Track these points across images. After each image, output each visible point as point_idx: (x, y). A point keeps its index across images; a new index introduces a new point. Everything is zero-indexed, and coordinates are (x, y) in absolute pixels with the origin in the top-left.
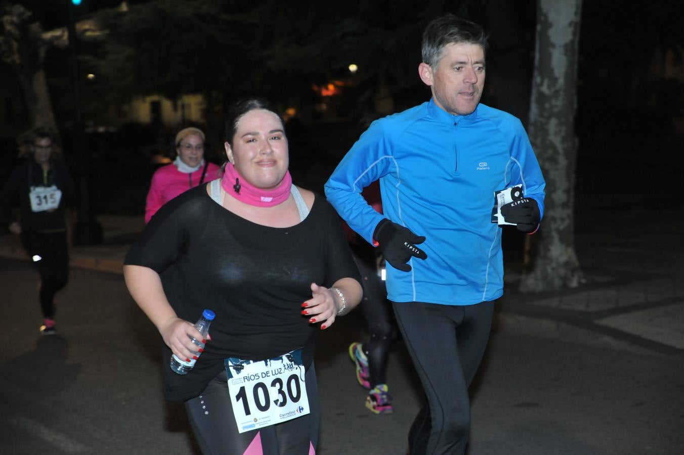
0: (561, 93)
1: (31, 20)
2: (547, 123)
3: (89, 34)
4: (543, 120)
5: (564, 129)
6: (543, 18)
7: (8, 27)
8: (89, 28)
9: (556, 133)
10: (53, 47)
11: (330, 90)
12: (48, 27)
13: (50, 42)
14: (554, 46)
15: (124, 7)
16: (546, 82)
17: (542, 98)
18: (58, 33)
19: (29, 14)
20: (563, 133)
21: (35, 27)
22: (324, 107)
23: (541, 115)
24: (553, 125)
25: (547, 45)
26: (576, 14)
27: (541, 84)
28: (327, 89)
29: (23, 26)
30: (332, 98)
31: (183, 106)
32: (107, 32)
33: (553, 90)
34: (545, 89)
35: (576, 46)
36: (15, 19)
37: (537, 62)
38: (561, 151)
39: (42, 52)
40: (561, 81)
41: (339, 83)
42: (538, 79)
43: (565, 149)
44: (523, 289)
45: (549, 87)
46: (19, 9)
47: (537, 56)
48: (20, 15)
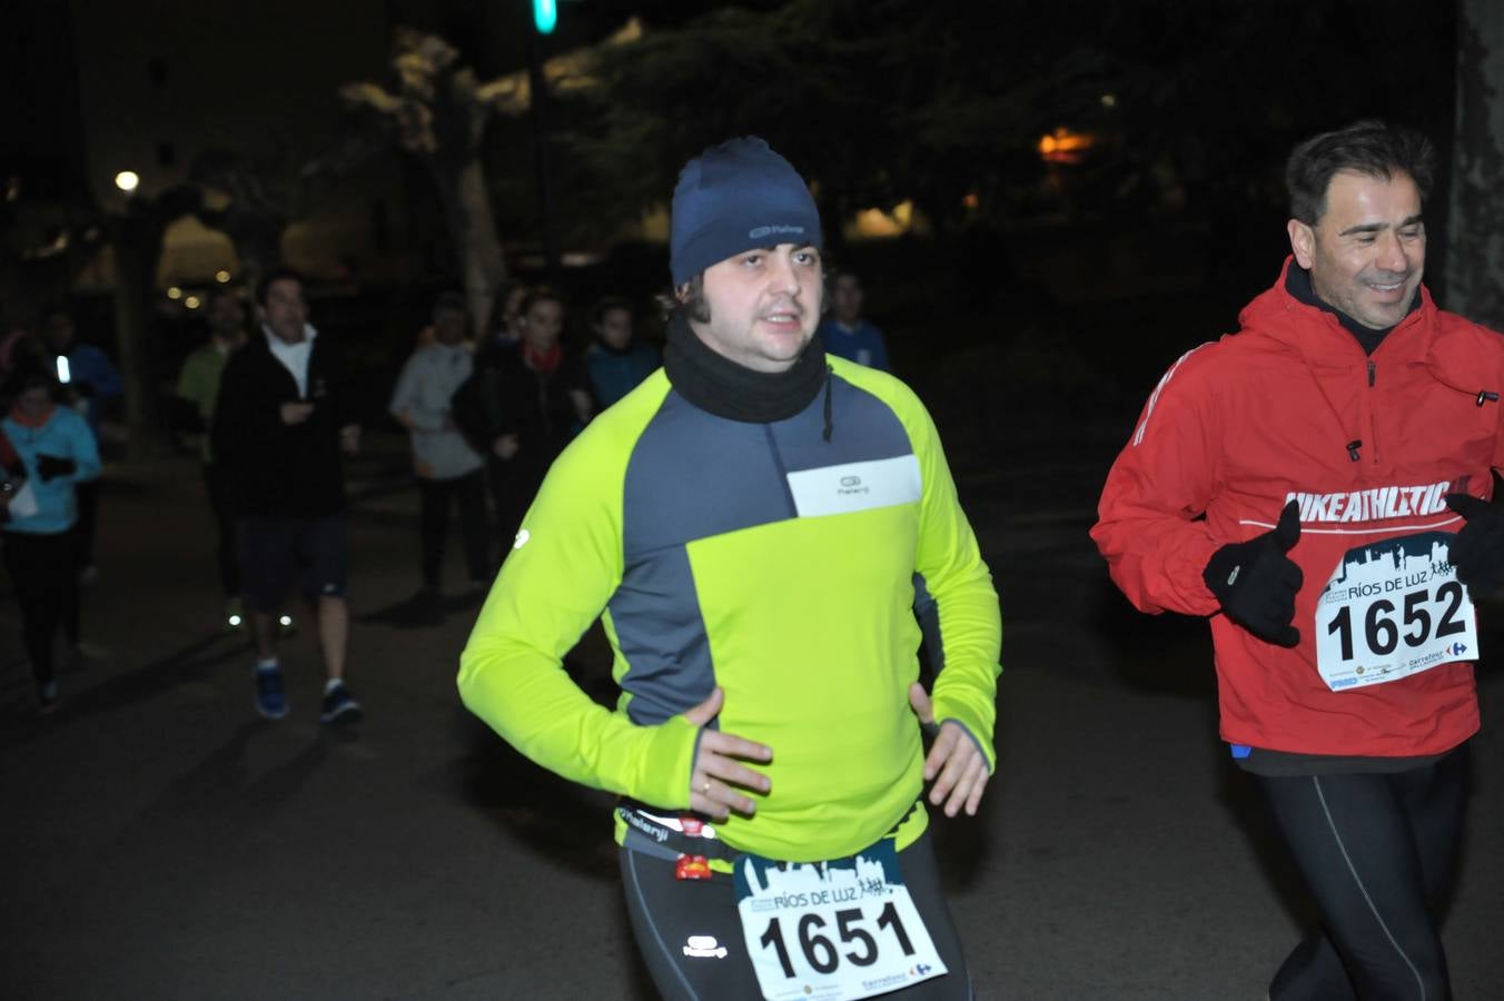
1: (458, 65)
2: (1483, 245)
3: (567, 84)
4: (1475, 240)
6: (1468, 39)
7: (410, 79)
8: (568, 73)
10: (496, 115)
12: (487, 76)
13: (492, 107)
14: (1492, 93)
15: (632, 32)
16: (1478, 162)
17: (1471, 195)
18: (505, 86)
19: (452, 53)
21: (464, 78)
23: (1471, 230)
24: (1494, 248)
25: (1480, 90)
27: (1470, 167)
29: (441, 79)
33: (1493, 180)
34: (1476, 178)
36: (428, 66)
37: (1459, 125)
39: (477, 127)
42: (1463, 160)
45: (1485, 174)
46: (434, 44)
47: (1460, 113)
48: (437, 57)
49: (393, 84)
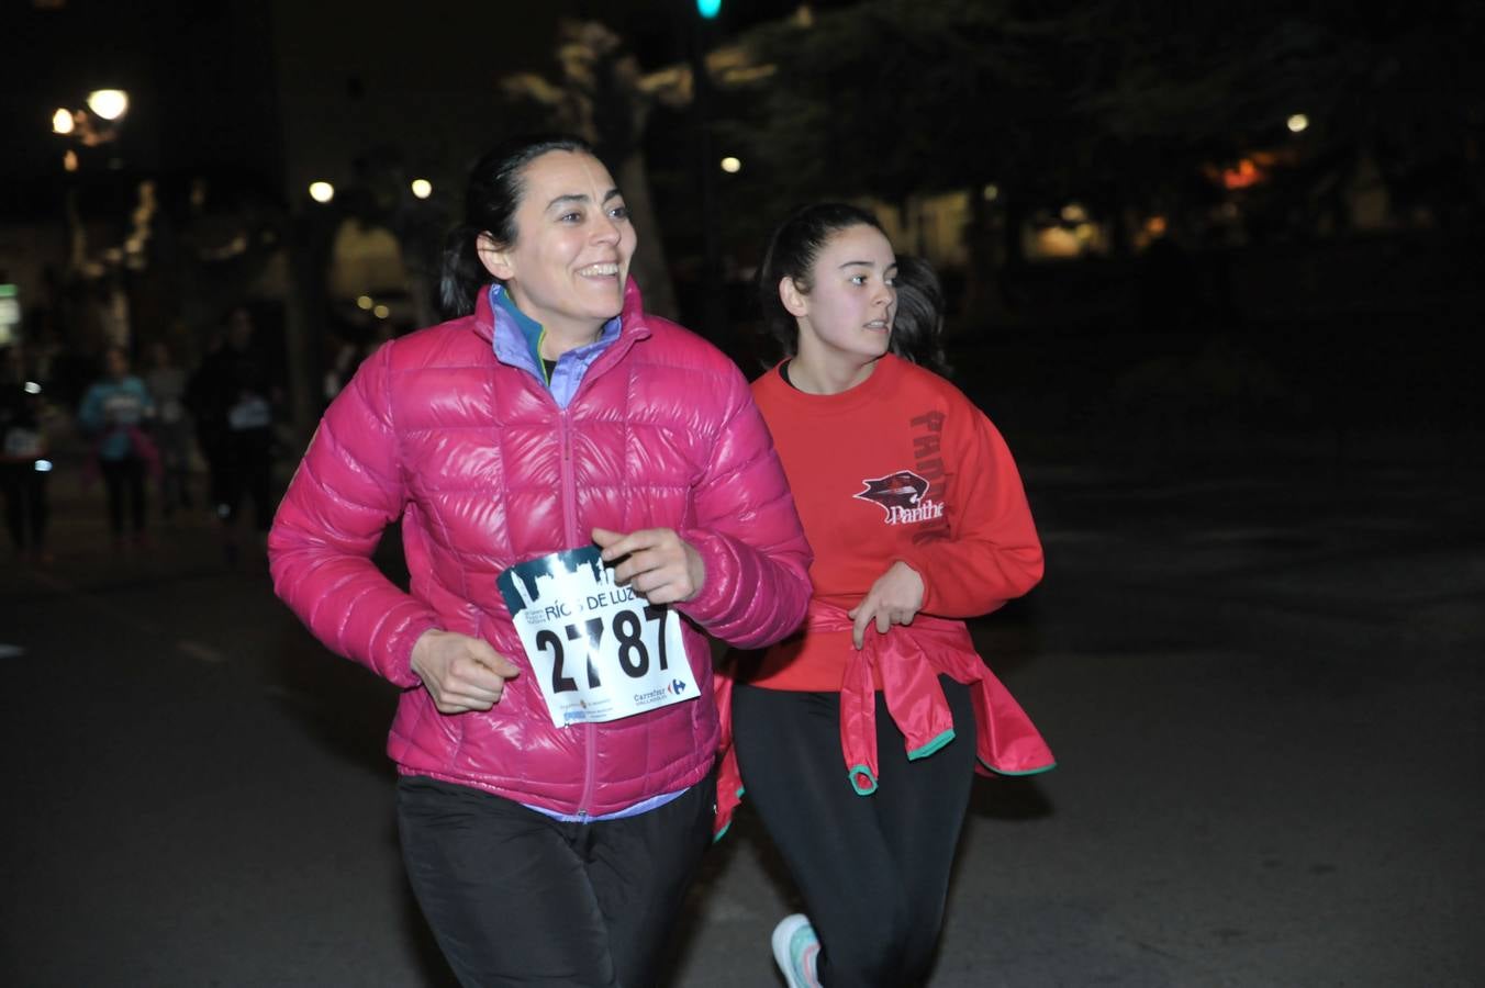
1: (619, 53)
3: (733, 76)
7: (574, 71)
8: (732, 64)
10: (659, 107)
11: (1244, 174)
12: (650, 65)
13: (655, 100)
15: (804, 17)
18: (668, 77)
19: (613, 41)
21: (626, 67)
22: (1231, 211)
28: (1237, 171)
29: (602, 67)
30: (1250, 191)
31: (921, 220)
32: (769, 70)
36: (587, 52)
39: (639, 118)
41: (1265, 158)
46: (594, 31)
48: (597, 44)
49: (555, 75)
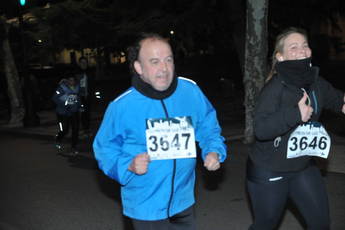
0: (260, 44)
1: (1, 13)
2: (254, 59)
3: (31, 20)
4: (252, 58)
5: (262, 61)
6: (249, 7)
8: (30, 17)
9: (258, 64)
10: (13, 27)
12: (9, 18)
13: (11, 24)
14: (255, 20)
15: (48, 6)
16: (252, 38)
17: (250, 46)
18: (15, 20)
20: (261, 64)
21: (3, 17)
23: (250, 55)
24: (256, 60)
25: (252, 20)
26: (265, 4)
27: (250, 39)
33: (256, 42)
34: (252, 42)
35: (266, 20)
37: (247, 29)
38: (261, 73)
39: (7, 30)
40: (260, 38)
42: (248, 37)
43: (262, 72)
44: (245, 142)
45: (254, 41)
47: (247, 26)
